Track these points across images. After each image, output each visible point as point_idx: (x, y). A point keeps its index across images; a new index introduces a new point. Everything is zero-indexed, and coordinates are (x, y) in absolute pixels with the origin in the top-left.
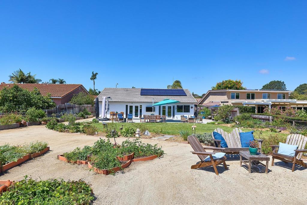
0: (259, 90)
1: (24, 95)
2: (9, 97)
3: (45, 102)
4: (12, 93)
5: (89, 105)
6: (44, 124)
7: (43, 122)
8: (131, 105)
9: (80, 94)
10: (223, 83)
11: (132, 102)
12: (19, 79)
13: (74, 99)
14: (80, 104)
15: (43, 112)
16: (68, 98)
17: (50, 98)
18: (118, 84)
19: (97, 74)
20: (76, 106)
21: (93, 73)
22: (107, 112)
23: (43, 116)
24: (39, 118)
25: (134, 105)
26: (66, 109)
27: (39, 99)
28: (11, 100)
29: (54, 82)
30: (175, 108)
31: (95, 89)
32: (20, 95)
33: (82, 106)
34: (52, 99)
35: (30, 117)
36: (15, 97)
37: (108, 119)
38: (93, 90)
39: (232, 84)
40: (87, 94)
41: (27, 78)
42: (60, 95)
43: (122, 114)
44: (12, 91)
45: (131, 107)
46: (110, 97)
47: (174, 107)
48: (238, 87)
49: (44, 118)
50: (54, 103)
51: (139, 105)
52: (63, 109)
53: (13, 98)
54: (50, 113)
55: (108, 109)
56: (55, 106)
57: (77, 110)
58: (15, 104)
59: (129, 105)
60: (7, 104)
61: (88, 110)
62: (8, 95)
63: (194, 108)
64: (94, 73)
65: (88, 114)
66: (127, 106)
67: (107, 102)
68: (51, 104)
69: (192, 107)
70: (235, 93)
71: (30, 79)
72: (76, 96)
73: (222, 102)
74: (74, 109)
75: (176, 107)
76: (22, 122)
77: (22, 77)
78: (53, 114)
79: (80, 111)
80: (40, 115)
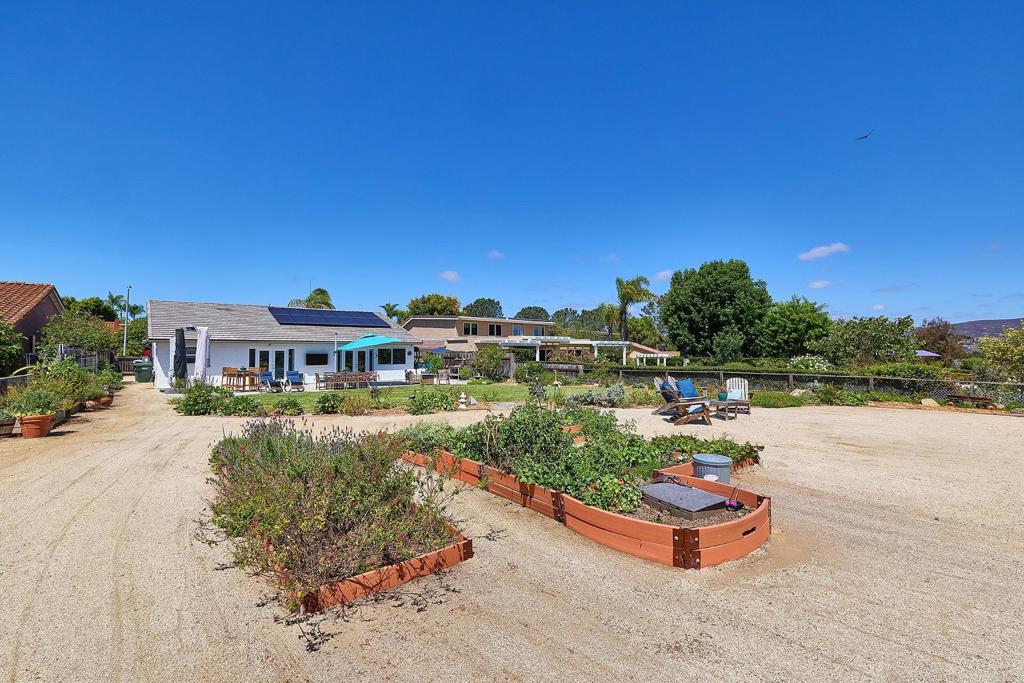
8: (264, 349)
10: (425, 301)
11: (270, 343)
25: (272, 350)
30: (375, 355)
39: (444, 304)
45: (266, 354)
46: (193, 328)
47: (371, 352)
59: (258, 349)
63: (413, 354)
66: (252, 352)
69: (410, 353)
70: (471, 323)
73: (449, 342)
75: (376, 353)
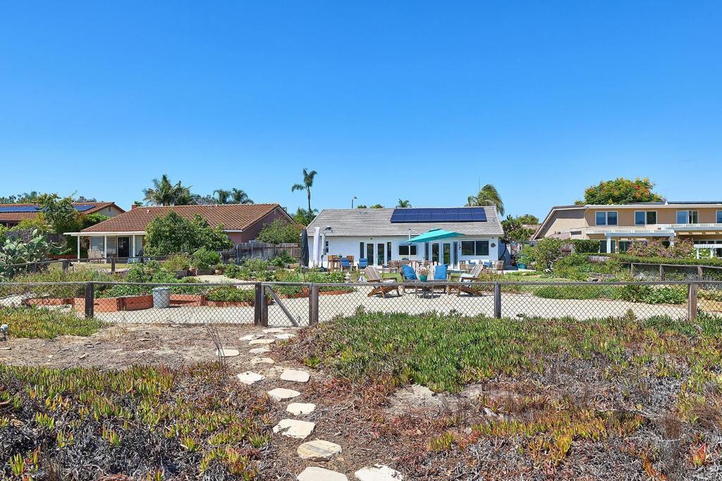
0: (666, 204)
1: (184, 228)
2: (164, 231)
3: (216, 240)
4: (168, 226)
5: (293, 245)
6: (219, 274)
7: (217, 271)
8: (370, 242)
9: (276, 221)
10: (601, 187)
11: (372, 237)
12: (161, 197)
13: (265, 234)
14: (276, 243)
15: (217, 256)
16: (254, 230)
17: (224, 233)
18: (355, 198)
19: (314, 173)
20: (269, 245)
21: (305, 172)
22: (322, 256)
23: (217, 261)
24: (212, 264)
25: (376, 243)
26: (250, 251)
27: (207, 234)
28: (167, 237)
29: (224, 195)
30: (458, 247)
31: (312, 209)
32: (179, 229)
33: (279, 246)
34: (227, 233)
35: (199, 262)
36: (172, 232)
37: (325, 269)
38: (307, 210)
40: (289, 221)
41: (175, 193)
42: (239, 226)
43: (350, 259)
44: (168, 222)
45: (371, 246)
46: (330, 228)
47: (455, 244)
48: (638, 195)
49: (219, 265)
50: (230, 240)
51: (384, 242)
52: (245, 251)
53: (171, 234)
54: (226, 258)
55: (327, 250)
56: (232, 247)
57: (269, 252)
58: (173, 244)
59: (366, 242)
60: (161, 243)
61: (290, 253)
62: (163, 229)
63: (497, 246)
64: (308, 173)
65: (291, 261)
66: (362, 244)
67: (323, 237)
68: (226, 242)
69: (493, 245)
70: (606, 212)
71: (181, 195)
72: (267, 226)
73: (573, 233)
74: (265, 251)
75: (459, 245)
76: (190, 269)
77: (165, 193)
78: (230, 260)
79: (275, 254)
80: (212, 258)
